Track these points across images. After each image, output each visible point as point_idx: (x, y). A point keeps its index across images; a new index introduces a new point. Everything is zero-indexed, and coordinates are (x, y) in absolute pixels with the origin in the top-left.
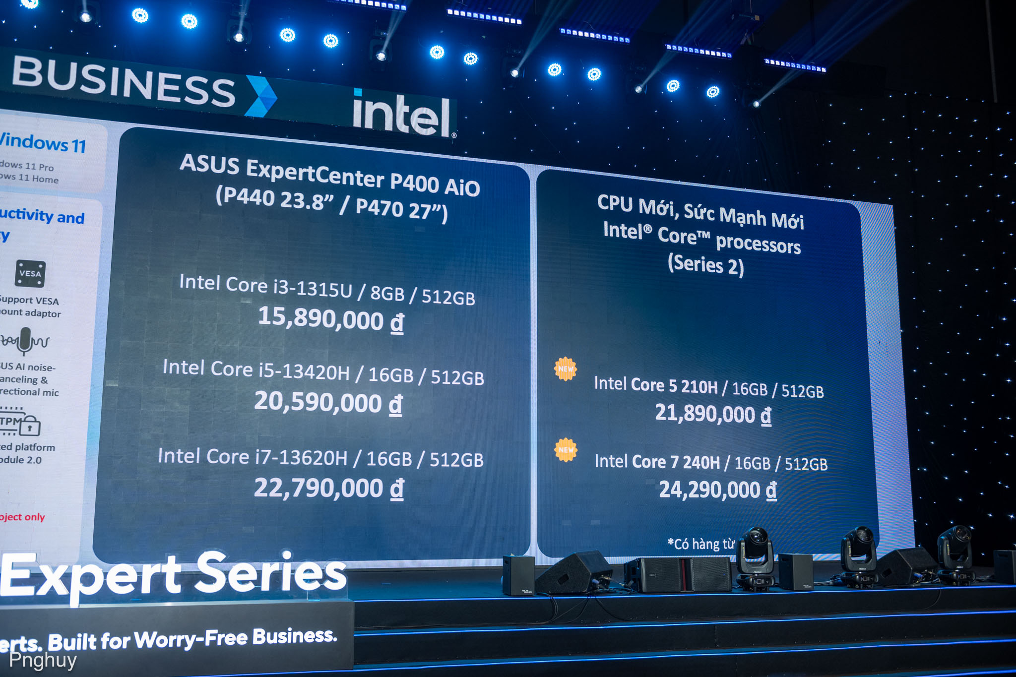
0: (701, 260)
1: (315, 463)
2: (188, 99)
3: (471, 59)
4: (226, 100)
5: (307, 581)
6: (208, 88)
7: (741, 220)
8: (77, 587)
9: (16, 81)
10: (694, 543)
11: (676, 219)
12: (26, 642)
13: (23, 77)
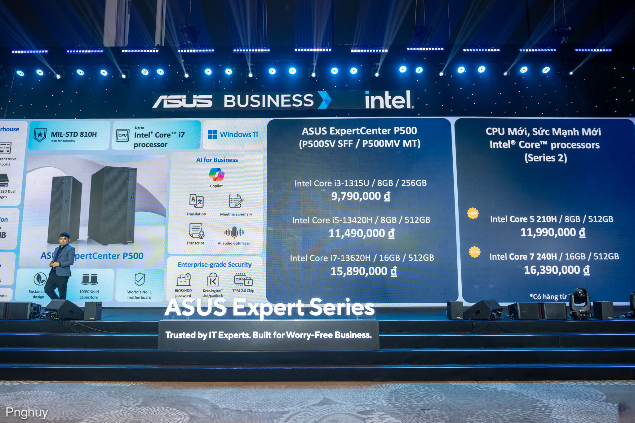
0: (543, 156)
1: (356, 260)
2: (294, 105)
3: (419, 70)
4: (309, 103)
5: (357, 311)
6: (302, 99)
7: (564, 134)
8: (263, 313)
9: (226, 106)
10: (544, 296)
11: (528, 136)
12: (244, 334)
13: (228, 104)
